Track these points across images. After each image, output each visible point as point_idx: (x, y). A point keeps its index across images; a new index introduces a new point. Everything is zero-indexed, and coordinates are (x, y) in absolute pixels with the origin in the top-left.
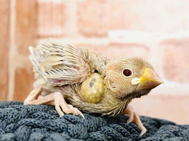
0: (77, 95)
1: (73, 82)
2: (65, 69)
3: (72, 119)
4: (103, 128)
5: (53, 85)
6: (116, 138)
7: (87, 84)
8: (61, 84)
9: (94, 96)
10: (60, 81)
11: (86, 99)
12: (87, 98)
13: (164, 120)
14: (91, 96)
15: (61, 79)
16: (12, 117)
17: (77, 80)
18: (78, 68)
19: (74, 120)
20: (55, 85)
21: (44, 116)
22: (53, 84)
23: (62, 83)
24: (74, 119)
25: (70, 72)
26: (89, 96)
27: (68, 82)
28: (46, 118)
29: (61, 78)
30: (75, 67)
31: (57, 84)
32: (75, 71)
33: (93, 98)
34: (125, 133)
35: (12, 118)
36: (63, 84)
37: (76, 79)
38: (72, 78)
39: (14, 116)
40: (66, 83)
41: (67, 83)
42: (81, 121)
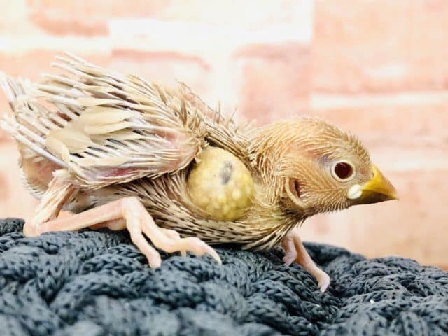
0: (180, 203)
1: (160, 171)
2: (132, 141)
3: (193, 268)
4: (263, 284)
5: (104, 184)
6: (295, 306)
7: (215, 176)
8: (124, 179)
9: (234, 205)
10: (121, 171)
11: (210, 212)
12: (215, 209)
13: (330, 246)
14: (227, 203)
15: (128, 165)
16: (49, 273)
17: (170, 166)
18: (169, 136)
19: (199, 271)
20: (108, 183)
21: (120, 265)
22: (105, 180)
23: (128, 176)
24: (200, 268)
25: (148, 146)
26: (222, 205)
27: (145, 173)
28: (125, 268)
29: (125, 163)
30: (161, 134)
31: (115, 179)
32: (161, 144)
33: (231, 209)
34: (302, 290)
35: (49, 277)
36: (133, 178)
37: (170, 163)
38: (157, 161)
39: (53, 271)
40: (141, 175)
41: (145, 175)
42: (217, 272)
